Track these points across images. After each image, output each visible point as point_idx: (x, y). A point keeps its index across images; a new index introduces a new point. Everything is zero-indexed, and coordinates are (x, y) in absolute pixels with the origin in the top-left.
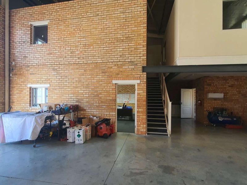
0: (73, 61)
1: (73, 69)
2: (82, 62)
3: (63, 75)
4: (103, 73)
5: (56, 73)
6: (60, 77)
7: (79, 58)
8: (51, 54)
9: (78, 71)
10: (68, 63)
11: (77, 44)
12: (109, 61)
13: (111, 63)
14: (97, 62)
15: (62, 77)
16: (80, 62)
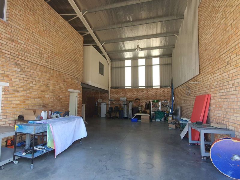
0: (42, 62)
1: (40, 71)
2: (49, 67)
3: (29, 75)
4: (64, 81)
5: (20, 70)
6: (25, 76)
7: (47, 62)
8: (13, 41)
9: (45, 74)
10: (36, 62)
11: (46, 47)
12: (68, 73)
13: (68, 75)
14: (60, 71)
15: (28, 77)
16: (48, 67)
